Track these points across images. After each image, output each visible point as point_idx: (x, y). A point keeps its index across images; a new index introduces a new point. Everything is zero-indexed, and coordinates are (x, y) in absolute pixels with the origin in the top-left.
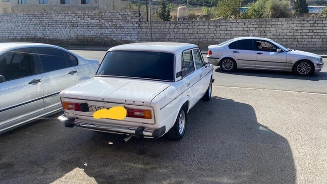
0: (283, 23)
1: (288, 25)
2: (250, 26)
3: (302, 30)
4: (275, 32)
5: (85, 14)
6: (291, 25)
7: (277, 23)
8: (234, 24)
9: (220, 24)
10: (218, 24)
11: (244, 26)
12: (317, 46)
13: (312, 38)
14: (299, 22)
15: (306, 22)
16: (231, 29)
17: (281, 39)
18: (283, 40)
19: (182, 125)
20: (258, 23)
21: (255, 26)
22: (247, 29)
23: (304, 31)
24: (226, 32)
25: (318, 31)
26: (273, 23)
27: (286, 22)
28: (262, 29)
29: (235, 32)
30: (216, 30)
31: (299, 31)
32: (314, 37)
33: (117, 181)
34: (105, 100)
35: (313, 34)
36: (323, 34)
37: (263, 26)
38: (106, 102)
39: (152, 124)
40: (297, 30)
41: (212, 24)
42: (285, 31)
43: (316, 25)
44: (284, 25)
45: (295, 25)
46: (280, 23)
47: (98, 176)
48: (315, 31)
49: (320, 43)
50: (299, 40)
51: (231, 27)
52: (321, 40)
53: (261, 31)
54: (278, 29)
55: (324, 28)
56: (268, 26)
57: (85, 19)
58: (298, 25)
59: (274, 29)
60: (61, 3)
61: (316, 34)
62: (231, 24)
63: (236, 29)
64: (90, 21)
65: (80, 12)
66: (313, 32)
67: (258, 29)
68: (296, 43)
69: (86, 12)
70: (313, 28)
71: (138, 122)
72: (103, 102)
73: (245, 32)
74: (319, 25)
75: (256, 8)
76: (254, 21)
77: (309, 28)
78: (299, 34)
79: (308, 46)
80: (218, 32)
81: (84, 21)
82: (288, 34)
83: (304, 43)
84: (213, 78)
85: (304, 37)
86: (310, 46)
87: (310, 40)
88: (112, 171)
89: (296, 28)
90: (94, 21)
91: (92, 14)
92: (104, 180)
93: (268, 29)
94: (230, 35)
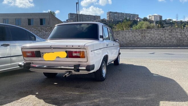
0: (154, 31)
1: (157, 32)
2: (136, 33)
3: (165, 35)
4: (150, 36)
5: (42, 29)
6: (159, 32)
7: (151, 31)
8: (127, 32)
9: (119, 33)
10: (118, 33)
11: (132, 34)
12: (174, 43)
13: (171, 39)
14: (163, 31)
15: (167, 31)
16: (125, 35)
17: (154, 40)
18: (155, 40)
19: (104, 71)
20: (141, 32)
21: (139, 33)
22: (134, 35)
23: (166, 35)
24: (122, 37)
25: (174, 35)
26: (149, 31)
27: (156, 31)
28: (143, 35)
29: (128, 37)
30: (117, 36)
31: (163, 35)
32: (172, 38)
33: (60, 101)
34: (52, 47)
35: (171, 37)
36: (177, 37)
37: (144, 33)
38: (53, 48)
39: (85, 62)
40: (162, 35)
41: (115, 33)
42: (156, 36)
43: (172, 32)
44: (155, 33)
45: (161, 32)
46: (153, 31)
47: (46, 99)
48: (172, 35)
49: (176, 41)
50: (164, 40)
51: (125, 34)
52: (176, 40)
53: (143, 36)
54: (152, 34)
55: (177, 33)
56: (146, 33)
57: (42, 32)
58: (163, 32)
59: (150, 34)
60: (29, 25)
61: (173, 37)
62: (125, 32)
63: (129, 35)
64: (45, 33)
65: (39, 28)
66: (171, 36)
67: (141, 35)
68: (163, 42)
69: (43, 28)
70: (171, 34)
71: (75, 61)
72: (51, 48)
73: (134, 37)
74: (174, 32)
75: (137, 28)
76: (138, 30)
77: (169, 34)
78: (163, 37)
79: (169, 43)
80: (118, 37)
81: (41, 33)
82: (157, 37)
83: (167, 42)
84: (120, 52)
85: (167, 39)
86: (170, 44)
87: (170, 40)
88: (57, 96)
89: (161, 34)
90: (47, 33)
91: (46, 29)
92: (50, 101)
93: (146, 35)
94: (125, 38)
